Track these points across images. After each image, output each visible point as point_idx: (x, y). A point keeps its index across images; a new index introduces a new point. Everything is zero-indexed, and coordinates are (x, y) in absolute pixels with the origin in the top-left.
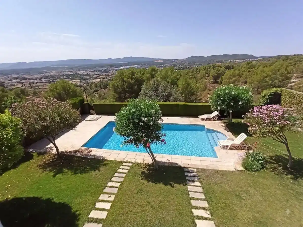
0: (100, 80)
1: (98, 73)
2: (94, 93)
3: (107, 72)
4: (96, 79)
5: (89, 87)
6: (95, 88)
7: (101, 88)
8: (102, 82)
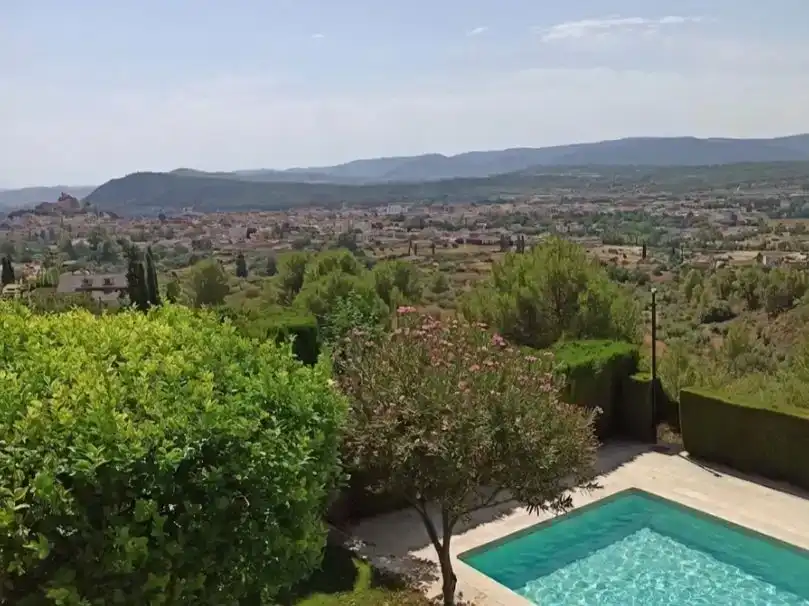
0: (759, 258)
1: (756, 214)
2: (707, 329)
4: (734, 248)
5: (682, 287)
6: (719, 299)
7: (754, 305)
8: (766, 270)
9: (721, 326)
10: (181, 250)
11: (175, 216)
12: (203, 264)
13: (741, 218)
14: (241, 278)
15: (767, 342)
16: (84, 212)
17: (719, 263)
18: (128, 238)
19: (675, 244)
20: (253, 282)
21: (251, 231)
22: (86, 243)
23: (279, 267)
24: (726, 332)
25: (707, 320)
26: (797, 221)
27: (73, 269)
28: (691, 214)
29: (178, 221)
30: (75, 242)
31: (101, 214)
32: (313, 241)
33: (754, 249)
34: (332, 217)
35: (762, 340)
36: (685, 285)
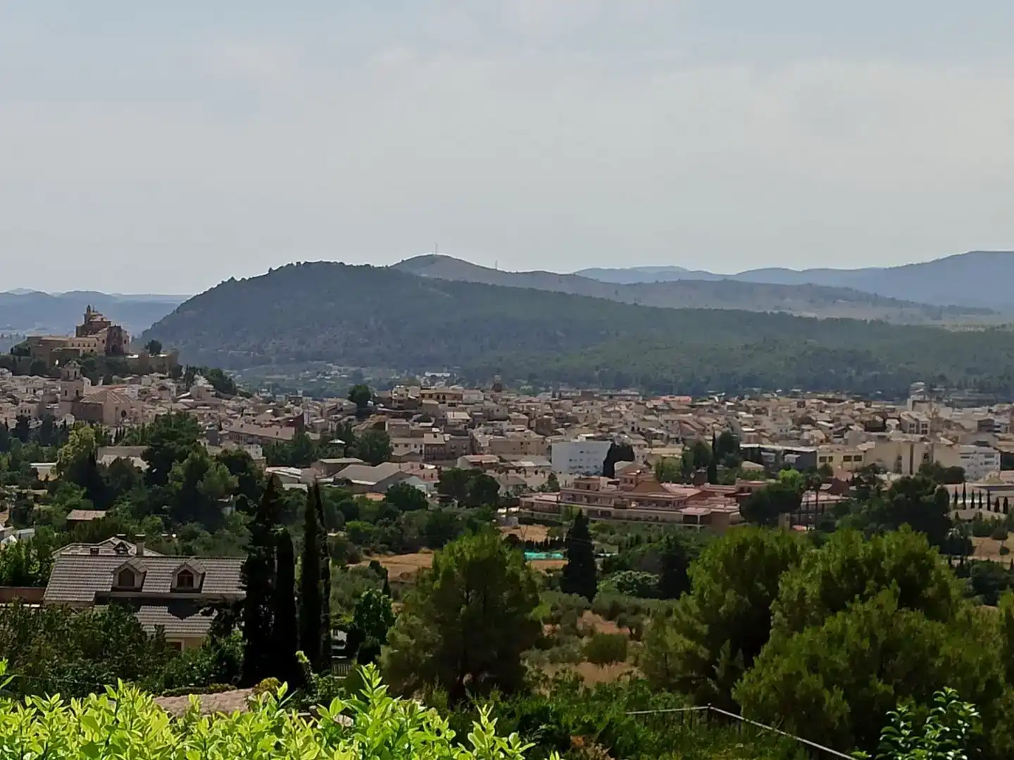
10: (403, 497)
11: (396, 393)
12: (466, 546)
14: (577, 599)
16: (142, 369)
18: (255, 453)
20: (611, 614)
21: (621, 452)
22: (141, 464)
23: (698, 574)
27: (94, 534)
29: (406, 409)
30: (106, 458)
31: (190, 380)
32: (810, 497)
34: (875, 427)
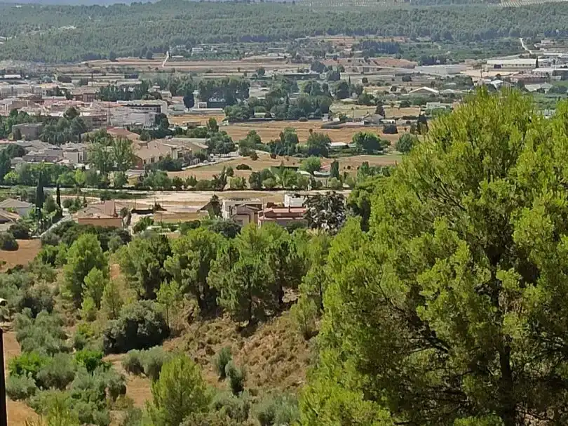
0: (215, 205)
1: (201, 114)
2: (118, 363)
3: (304, 112)
4: (167, 186)
5: (62, 274)
6: (140, 297)
7: (209, 307)
8: (231, 231)
9: (146, 356)
13: (174, 122)
15: (237, 388)
17: (136, 219)
19: (45, 179)
24: (156, 370)
25: (116, 345)
26: (283, 126)
28: (73, 113)
33: (204, 187)
35: (227, 382)
36: (69, 268)
